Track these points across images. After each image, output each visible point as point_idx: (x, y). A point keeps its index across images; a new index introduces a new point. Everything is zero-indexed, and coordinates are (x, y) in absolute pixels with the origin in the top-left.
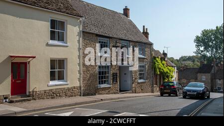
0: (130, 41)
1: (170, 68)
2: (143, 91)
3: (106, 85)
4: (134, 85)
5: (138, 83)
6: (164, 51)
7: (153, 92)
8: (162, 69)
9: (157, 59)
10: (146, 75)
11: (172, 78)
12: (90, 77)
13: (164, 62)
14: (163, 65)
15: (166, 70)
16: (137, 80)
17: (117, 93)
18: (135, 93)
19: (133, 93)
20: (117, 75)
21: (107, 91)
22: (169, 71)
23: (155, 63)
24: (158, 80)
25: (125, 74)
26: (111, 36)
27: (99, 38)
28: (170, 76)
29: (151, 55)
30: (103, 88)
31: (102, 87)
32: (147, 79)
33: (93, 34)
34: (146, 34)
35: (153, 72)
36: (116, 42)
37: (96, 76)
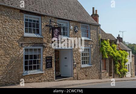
0: (69, 20)
1: (121, 52)
2: (87, 77)
3: (36, 71)
4: (75, 71)
5: (81, 68)
6: (119, 36)
7: (100, 78)
8: (112, 53)
9: (105, 42)
10: (91, 59)
11: (125, 62)
12: (11, 62)
13: (114, 45)
14: (113, 48)
15: (116, 54)
16: (79, 65)
17: (52, 80)
18: (78, 79)
19: (74, 79)
20: (51, 59)
21: (37, 78)
22: (120, 56)
23: (102, 46)
24: (108, 65)
25: (66, 58)
26: (42, 13)
27: (25, 15)
28: (123, 61)
29: (98, 37)
30: (31, 75)
31: (29, 74)
32: (93, 63)
33: (15, 9)
34: (95, 16)
35: (100, 56)
36: (50, 21)
37: (21, 60)
